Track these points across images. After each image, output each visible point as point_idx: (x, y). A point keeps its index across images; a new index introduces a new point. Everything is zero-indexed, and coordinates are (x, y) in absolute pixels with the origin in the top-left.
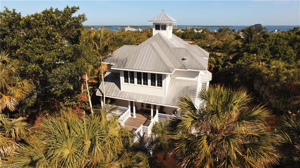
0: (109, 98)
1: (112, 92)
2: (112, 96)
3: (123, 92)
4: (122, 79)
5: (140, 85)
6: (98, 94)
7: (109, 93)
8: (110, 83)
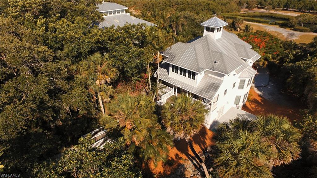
0: (161, 80)
1: (164, 76)
2: (163, 79)
3: (170, 78)
4: (171, 69)
5: (181, 76)
6: (155, 75)
7: (162, 76)
8: (164, 69)
